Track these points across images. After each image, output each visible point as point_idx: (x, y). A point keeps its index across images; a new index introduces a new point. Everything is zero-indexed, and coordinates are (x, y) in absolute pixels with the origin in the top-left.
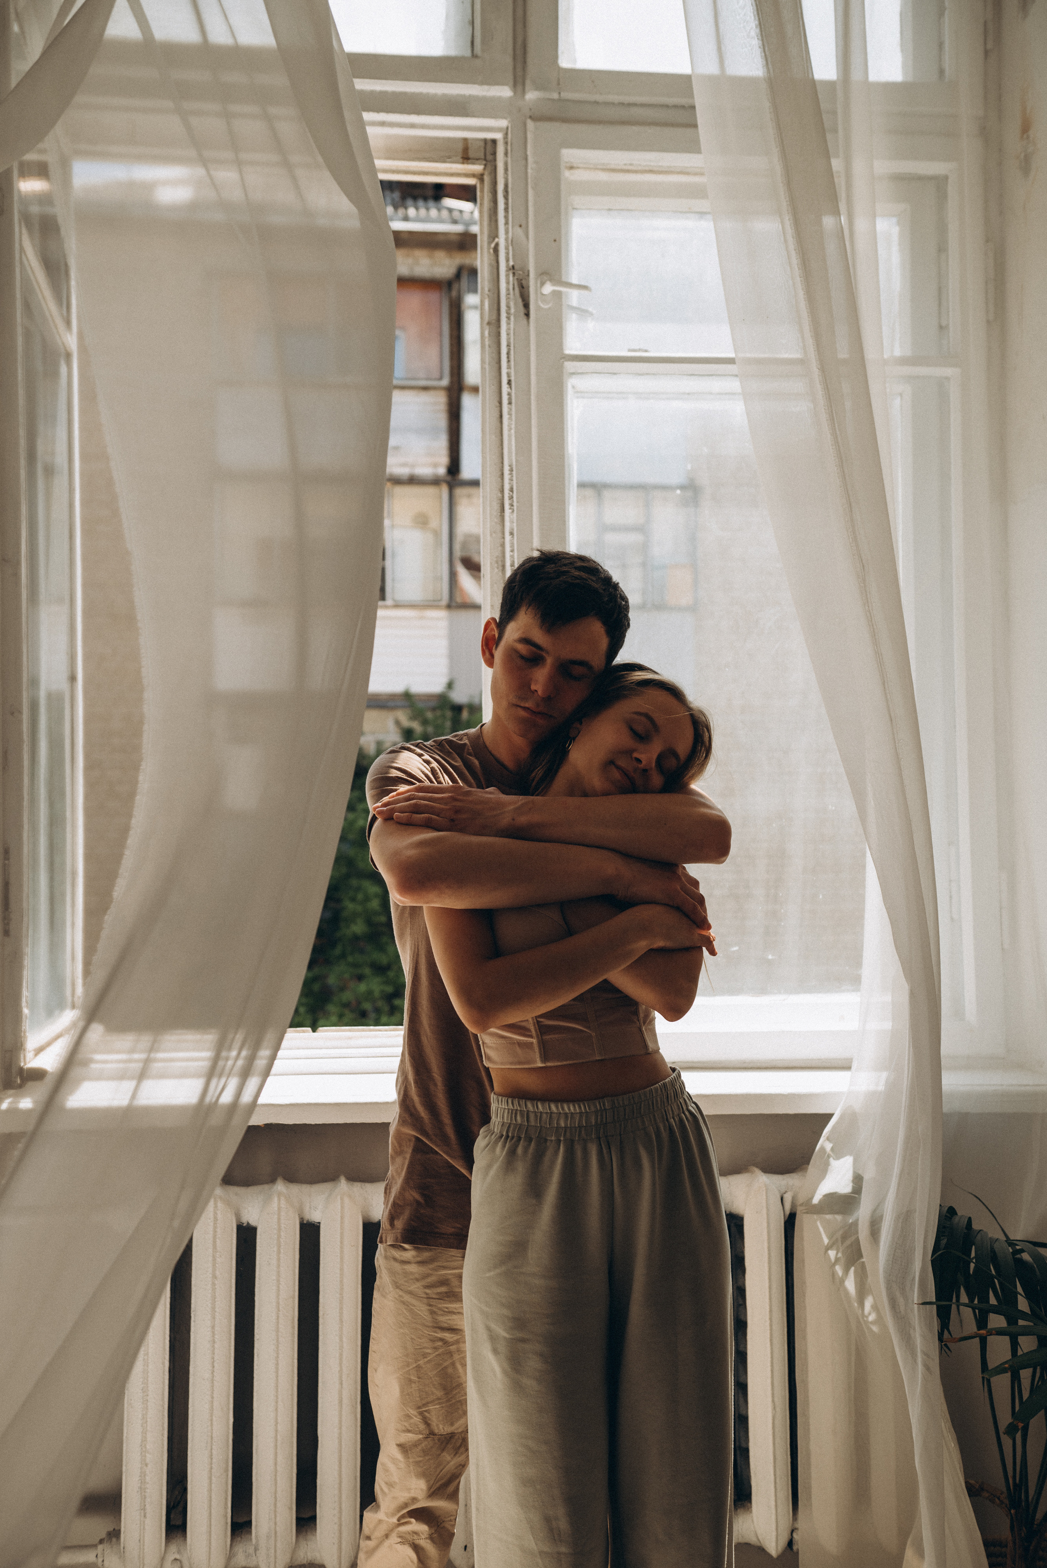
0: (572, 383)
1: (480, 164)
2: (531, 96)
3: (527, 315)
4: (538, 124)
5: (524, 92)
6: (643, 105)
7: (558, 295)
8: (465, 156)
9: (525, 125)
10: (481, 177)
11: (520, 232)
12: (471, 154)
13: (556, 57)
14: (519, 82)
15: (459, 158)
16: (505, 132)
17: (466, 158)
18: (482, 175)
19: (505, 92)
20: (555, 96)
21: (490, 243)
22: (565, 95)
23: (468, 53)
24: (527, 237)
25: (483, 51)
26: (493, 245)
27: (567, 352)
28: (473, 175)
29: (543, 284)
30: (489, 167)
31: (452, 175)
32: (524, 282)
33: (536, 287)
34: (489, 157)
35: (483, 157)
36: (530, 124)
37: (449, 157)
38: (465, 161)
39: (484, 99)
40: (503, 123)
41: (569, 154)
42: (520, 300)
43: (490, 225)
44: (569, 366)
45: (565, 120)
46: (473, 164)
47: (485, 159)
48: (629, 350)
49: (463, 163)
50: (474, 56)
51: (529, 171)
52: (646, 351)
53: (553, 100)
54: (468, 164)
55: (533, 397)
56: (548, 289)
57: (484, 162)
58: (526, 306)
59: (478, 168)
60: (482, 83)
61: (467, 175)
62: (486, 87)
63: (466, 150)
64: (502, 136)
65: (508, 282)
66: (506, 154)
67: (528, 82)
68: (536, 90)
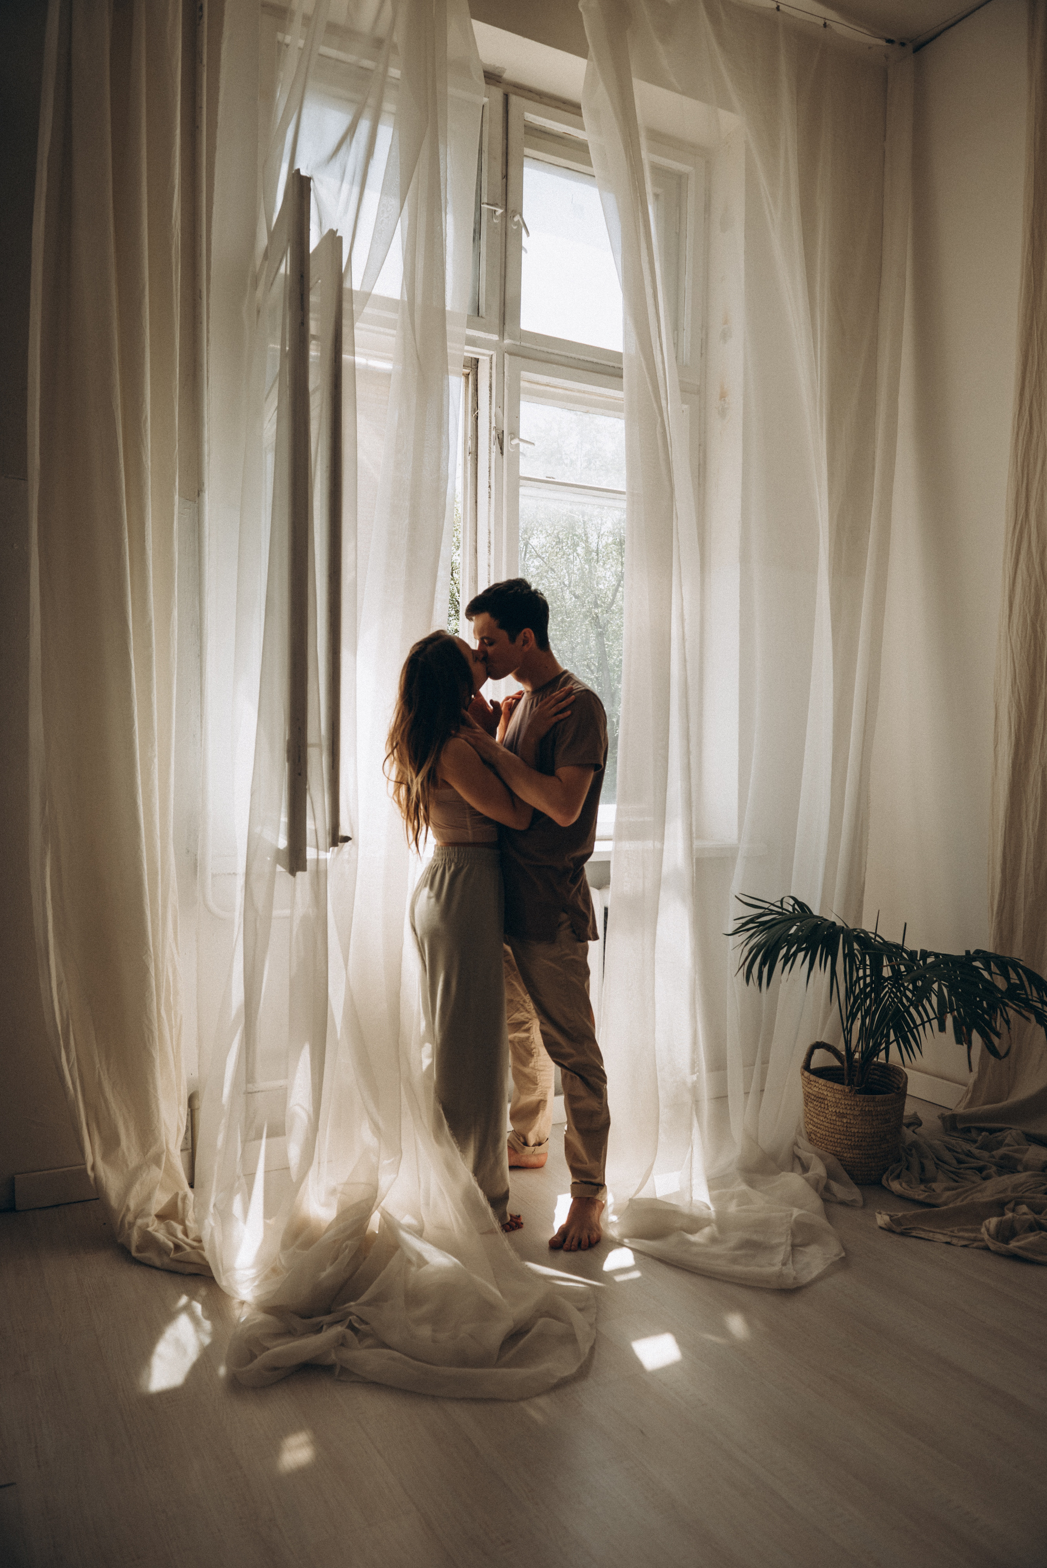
0: (522, 491)
1: (469, 370)
2: (507, 341)
3: (502, 453)
4: (512, 357)
5: (503, 339)
6: (557, 354)
7: (518, 445)
9: (504, 356)
11: (499, 411)
12: (467, 364)
13: (519, 324)
14: (502, 334)
16: (490, 357)
19: (495, 337)
20: (518, 343)
21: (473, 411)
22: (523, 344)
23: (476, 314)
24: (503, 414)
25: (485, 315)
26: (475, 413)
27: (521, 475)
29: (512, 439)
30: (473, 372)
32: (500, 436)
33: (507, 441)
34: (475, 367)
35: (471, 366)
36: (506, 355)
39: (485, 340)
40: (491, 353)
41: (524, 374)
42: (498, 445)
43: (472, 402)
44: (522, 482)
45: (524, 357)
48: (547, 477)
50: (480, 316)
51: (505, 380)
52: (554, 478)
53: (517, 345)
54: (463, 368)
56: (514, 442)
57: (471, 369)
58: (502, 449)
60: (484, 331)
62: (485, 333)
64: (488, 358)
65: (490, 435)
66: (491, 368)
67: (506, 334)
68: (510, 339)
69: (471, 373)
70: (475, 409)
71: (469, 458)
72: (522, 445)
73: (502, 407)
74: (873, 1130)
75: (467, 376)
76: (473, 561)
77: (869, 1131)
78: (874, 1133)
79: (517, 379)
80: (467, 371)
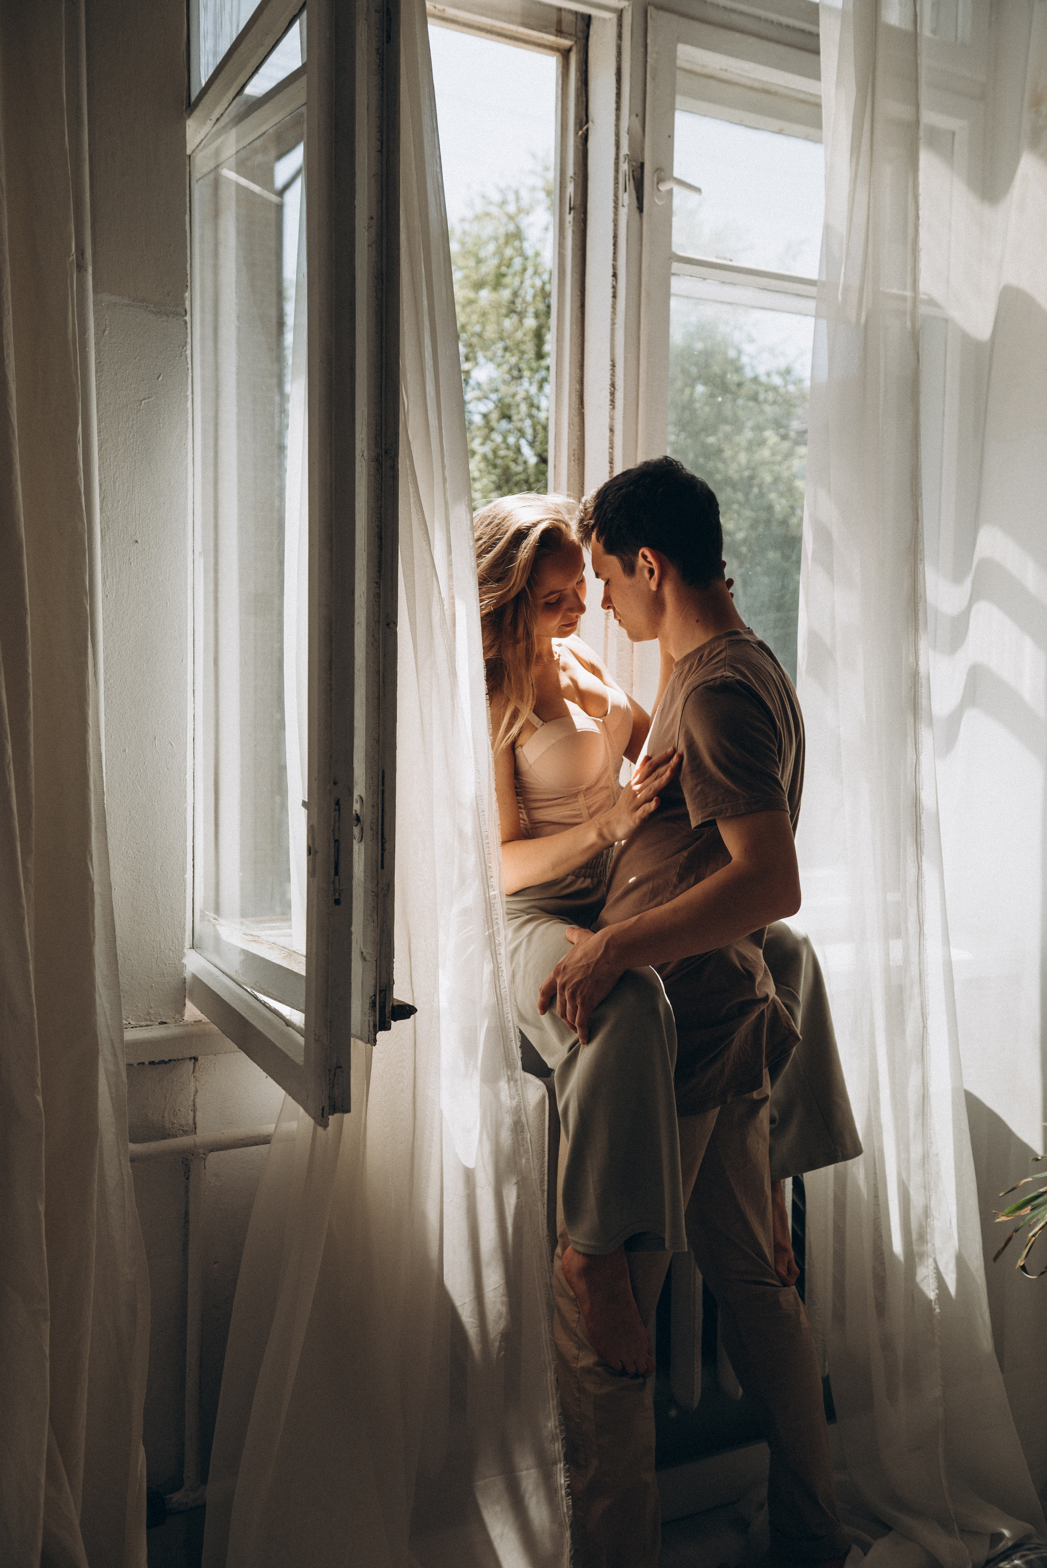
0: (676, 284)
1: (571, 40)
3: (640, 209)
4: (662, 14)
7: (670, 192)
8: (559, 29)
9: (646, 11)
10: (565, 52)
11: (636, 124)
12: (564, 28)
15: (553, 30)
16: (619, 14)
21: (577, 124)
24: (643, 129)
29: (661, 180)
30: (579, 44)
32: (635, 173)
34: (579, 34)
35: (574, 33)
36: (650, 10)
37: (543, 27)
38: (559, 34)
40: (621, 4)
41: (685, 50)
42: (634, 192)
43: (577, 105)
45: (681, 14)
46: (566, 38)
49: (557, 36)
51: (649, 60)
54: (561, 37)
55: (644, 294)
57: (575, 39)
58: (639, 200)
63: (559, 22)
64: (612, 17)
65: (617, 171)
66: (620, 36)
69: (574, 50)
70: (581, 121)
71: (569, 218)
72: (677, 190)
73: (640, 114)
75: (565, 54)
76: (576, 419)
79: (672, 56)
80: (566, 43)
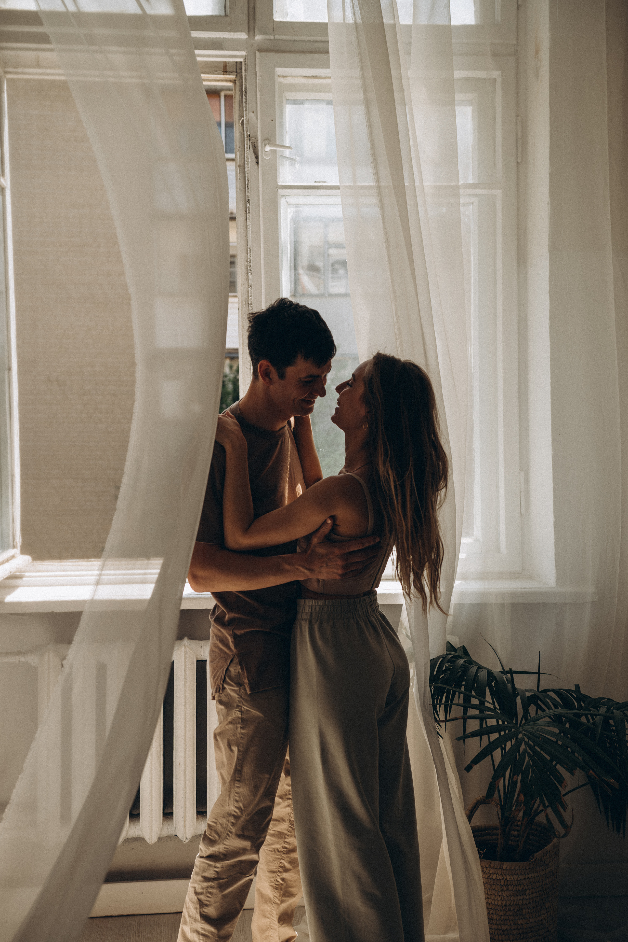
1: (233, 75)
2: (258, 37)
3: (258, 163)
4: (263, 54)
5: (254, 36)
7: (273, 151)
8: (225, 71)
9: (255, 53)
10: (234, 82)
11: (253, 116)
12: (228, 69)
13: (272, 15)
14: (251, 29)
15: (221, 71)
16: (245, 58)
17: (225, 72)
18: (235, 80)
19: (243, 36)
20: (272, 37)
21: (239, 120)
22: (278, 37)
23: (223, 14)
24: (257, 118)
25: (230, 13)
26: (240, 122)
27: (280, 184)
28: (230, 81)
29: (265, 145)
30: (239, 77)
31: (218, 81)
32: (255, 144)
33: (262, 148)
34: (238, 71)
35: (235, 71)
37: (216, 71)
38: (225, 73)
39: (232, 40)
40: (244, 53)
41: (279, 71)
42: (253, 155)
43: (239, 110)
44: (281, 191)
45: (277, 51)
46: (230, 75)
47: (236, 72)
48: (315, 182)
49: (224, 74)
50: (226, 15)
51: (257, 81)
52: (325, 182)
53: (271, 40)
54: (226, 75)
55: (261, 210)
56: (268, 148)
57: (236, 74)
58: (257, 158)
59: (233, 77)
60: (230, 31)
61: (226, 81)
62: (232, 33)
63: (226, 67)
64: (243, 60)
67: (256, 30)
68: (261, 34)
70: (241, 117)
71: (238, 171)
72: (279, 150)
73: (255, 111)
74: (504, 903)
77: (499, 903)
78: (505, 905)
79: (272, 77)
